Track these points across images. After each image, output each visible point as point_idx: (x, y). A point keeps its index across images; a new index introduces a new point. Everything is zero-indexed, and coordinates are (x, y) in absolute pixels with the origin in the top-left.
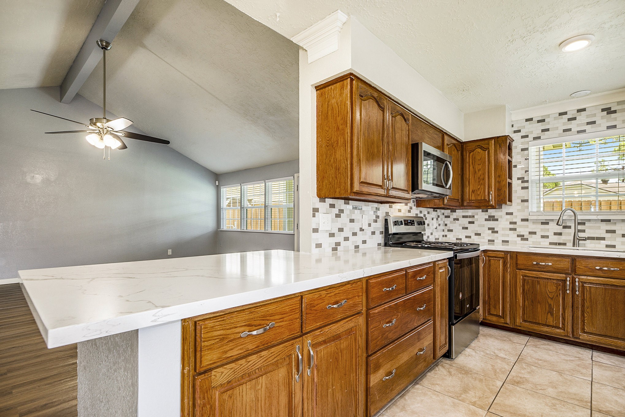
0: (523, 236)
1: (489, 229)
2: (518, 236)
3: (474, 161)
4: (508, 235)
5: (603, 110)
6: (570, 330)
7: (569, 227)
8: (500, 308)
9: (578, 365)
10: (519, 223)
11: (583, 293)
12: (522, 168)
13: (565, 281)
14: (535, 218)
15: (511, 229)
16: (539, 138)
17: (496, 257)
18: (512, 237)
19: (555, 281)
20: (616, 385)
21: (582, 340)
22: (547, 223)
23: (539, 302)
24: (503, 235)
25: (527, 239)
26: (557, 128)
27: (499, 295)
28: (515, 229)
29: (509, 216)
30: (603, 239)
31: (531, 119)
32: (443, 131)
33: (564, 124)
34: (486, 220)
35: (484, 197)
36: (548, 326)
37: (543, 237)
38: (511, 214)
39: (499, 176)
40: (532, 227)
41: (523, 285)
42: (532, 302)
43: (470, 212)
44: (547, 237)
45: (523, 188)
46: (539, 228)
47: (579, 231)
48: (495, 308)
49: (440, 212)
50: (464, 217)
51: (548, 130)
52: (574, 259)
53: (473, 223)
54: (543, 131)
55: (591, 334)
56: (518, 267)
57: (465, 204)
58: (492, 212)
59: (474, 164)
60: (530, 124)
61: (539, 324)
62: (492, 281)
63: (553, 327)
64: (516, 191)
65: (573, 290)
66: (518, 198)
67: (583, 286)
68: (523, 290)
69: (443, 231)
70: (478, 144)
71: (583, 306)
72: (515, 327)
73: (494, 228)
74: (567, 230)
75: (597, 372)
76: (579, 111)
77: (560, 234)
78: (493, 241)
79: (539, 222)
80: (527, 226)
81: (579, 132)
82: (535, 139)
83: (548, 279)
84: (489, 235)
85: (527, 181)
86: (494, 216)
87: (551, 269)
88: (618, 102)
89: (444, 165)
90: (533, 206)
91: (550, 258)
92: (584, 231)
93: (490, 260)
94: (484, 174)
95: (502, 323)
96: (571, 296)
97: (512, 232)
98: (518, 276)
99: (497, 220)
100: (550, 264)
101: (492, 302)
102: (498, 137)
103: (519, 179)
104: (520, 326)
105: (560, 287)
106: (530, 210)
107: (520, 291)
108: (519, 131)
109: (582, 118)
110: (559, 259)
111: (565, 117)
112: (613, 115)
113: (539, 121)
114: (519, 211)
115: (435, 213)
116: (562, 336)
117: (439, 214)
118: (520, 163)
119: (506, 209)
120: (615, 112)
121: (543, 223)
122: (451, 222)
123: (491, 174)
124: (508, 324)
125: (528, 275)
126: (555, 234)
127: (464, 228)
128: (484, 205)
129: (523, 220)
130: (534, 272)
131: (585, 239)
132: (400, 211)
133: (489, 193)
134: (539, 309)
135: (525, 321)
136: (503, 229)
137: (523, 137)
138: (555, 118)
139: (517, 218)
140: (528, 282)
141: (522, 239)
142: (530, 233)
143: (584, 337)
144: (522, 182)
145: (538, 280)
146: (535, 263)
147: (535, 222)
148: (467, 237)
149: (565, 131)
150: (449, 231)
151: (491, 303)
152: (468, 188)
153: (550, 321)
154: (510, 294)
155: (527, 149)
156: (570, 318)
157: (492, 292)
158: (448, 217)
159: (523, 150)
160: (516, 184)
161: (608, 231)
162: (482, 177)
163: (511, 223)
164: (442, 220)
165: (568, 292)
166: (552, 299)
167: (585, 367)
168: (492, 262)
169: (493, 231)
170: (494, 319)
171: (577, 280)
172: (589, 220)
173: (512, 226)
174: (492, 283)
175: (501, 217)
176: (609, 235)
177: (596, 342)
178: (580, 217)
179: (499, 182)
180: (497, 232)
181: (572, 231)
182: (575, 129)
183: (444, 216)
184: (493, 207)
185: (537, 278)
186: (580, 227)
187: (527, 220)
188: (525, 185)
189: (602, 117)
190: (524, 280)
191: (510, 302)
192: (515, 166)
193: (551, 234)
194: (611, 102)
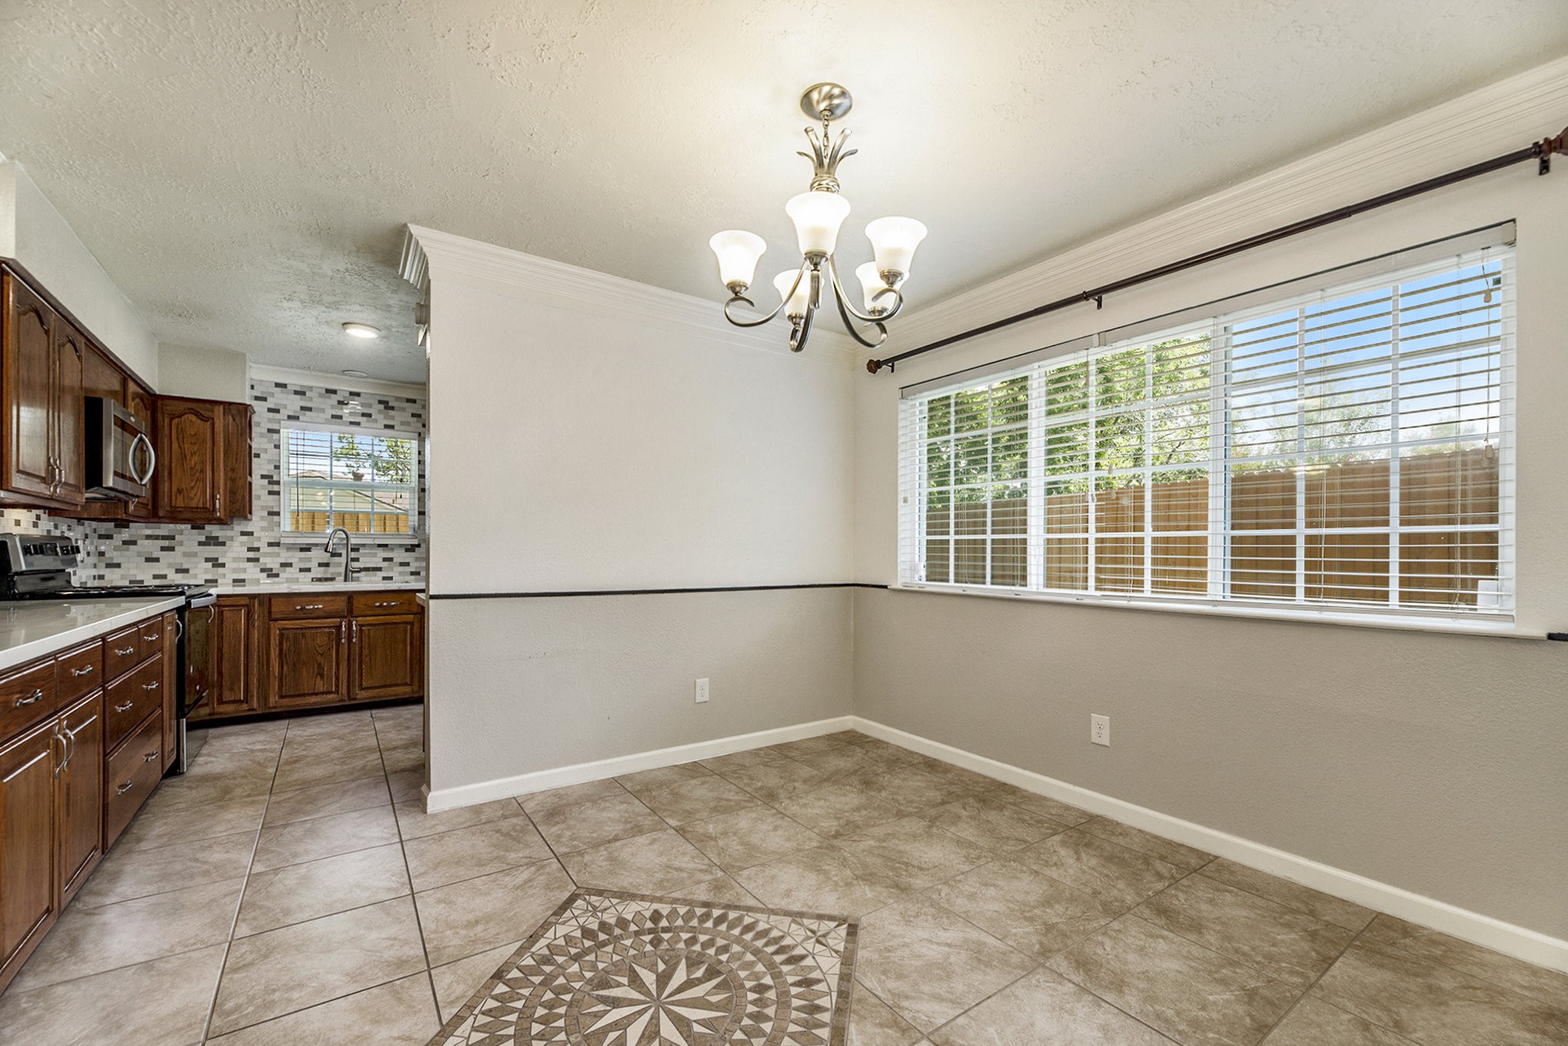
0: (271, 570)
1: (207, 560)
2: (262, 570)
3: (181, 436)
4: (244, 570)
5: (380, 402)
6: (345, 691)
7: (340, 555)
8: (240, 689)
9: (359, 726)
10: (265, 549)
11: (361, 639)
12: (269, 461)
13: (339, 627)
14: (291, 541)
15: (249, 560)
16: (296, 418)
17: (233, 606)
18: (252, 572)
19: (326, 630)
20: (399, 728)
21: (360, 699)
22: (309, 550)
23: (304, 664)
24: (234, 570)
25: (277, 575)
26: (323, 411)
27: (239, 667)
28: (257, 560)
29: (245, 538)
30: (380, 569)
31: (284, 386)
32: (125, 372)
33: (333, 407)
34: (201, 544)
35: (204, 503)
36: (316, 694)
37: (301, 570)
38: (251, 534)
39: (233, 470)
40: (285, 556)
41: (281, 643)
42: (294, 665)
43: (165, 529)
44: (309, 570)
45: (270, 493)
46: (295, 557)
47: (353, 560)
48: (231, 689)
49: (90, 526)
50: (148, 537)
51: (310, 409)
52: (350, 596)
53: (172, 549)
54: (303, 408)
55: (370, 688)
56: (273, 616)
57: (161, 513)
58: (214, 530)
59: (181, 440)
60: (282, 392)
61: (304, 695)
62: (226, 646)
63: (323, 693)
64: (259, 497)
65: (350, 637)
66: (263, 508)
67: (361, 630)
68: (281, 651)
69: (95, 566)
70: (190, 405)
71: (361, 655)
72: (267, 711)
73: (217, 559)
74: (336, 559)
75: (379, 725)
76: (352, 394)
77: (327, 565)
78: (216, 581)
79: (296, 549)
80: (278, 555)
81: (351, 423)
82: (290, 417)
83: (316, 628)
84: (206, 571)
85: (278, 483)
86: (217, 537)
87: (321, 614)
88: (396, 397)
89: (136, 440)
90: (286, 523)
91: (320, 598)
92: (357, 560)
93: (222, 611)
94: (203, 463)
95: (245, 711)
96: (346, 646)
97: (251, 564)
98: (272, 631)
99: (223, 544)
100: (320, 606)
101: (226, 682)
102: (231, 404)
103: (263, 477)
104: (275, 707)
105: (334, 636)
106: (282, 528)
107: (274, 653)
108: (265, 399)
109: (355, 405)
110: (331, 598)
111: (335, 398)
112: (391, 412)
113: (296, 393)
114: (263, 529)
115: (81, 527)
116: (334, 702)
117: (88, 531)
118: (266, 451)
119: (239, 526)
120: (392, 408)
121: (302, 550)
122: (116, 549)
123: (218, 465)
124: (255, 710)
125: (288, 626)
126: (320, 565)
127: (148, 560)
128: (199, 518)
129: (270, 544)
130: (297, 622)
131: (361, 570)
132: (18, 523)
133: (213, 498)
134: (304, 674)
135: (282, 697)
136: (235, 560)
137: (270, 410)
138: (320, 395)
139: (262, 539)
140: (288, 638)
141: (269, 576)
142: (283, 565)
143: (362, 696)
144: (269, 483)
145: (304, 631)
146: (298, 608)
147: (290, 547)
148: (155, 577)
149: (333, 417)
150: (108, 566)
151: (224, 683)
152: (167, 485)
153: (320, 686)
154: (259, 662)
155: (278, 431)
156: (346, 675)
157: (225, 665)
158: (109, 537)
159: (270, 431)
160: (259, 485)
161: (385, 560)
162: (198, 467)
163: (250, 549)
164: (92, 543)
165: (343, 641)
166: (322, 655)
167: (367, 725)
168: (227, 614)
169: (216, 563)
170: (229, 709)
171: (354, 622)
172: (364, 545)
173: (251, 555)
174: (225, 650)
175: (232, 539)
176: (386, 564)
177: (375, 697)
178: (353, 541)
179: (233, 480)
180: (223, 565)
181: (343, 560)
182: (347, 418)
183: (96, 535)
184: (221, 522)
185: (302, 629)
186: (353, 555)
187: (278, 544)
188: (275, 488)
189: (380, 412)
190: (281, 636)
191: (259, 674)
192: (258, 456)
193: (313, 565)
194: (389, 394)
